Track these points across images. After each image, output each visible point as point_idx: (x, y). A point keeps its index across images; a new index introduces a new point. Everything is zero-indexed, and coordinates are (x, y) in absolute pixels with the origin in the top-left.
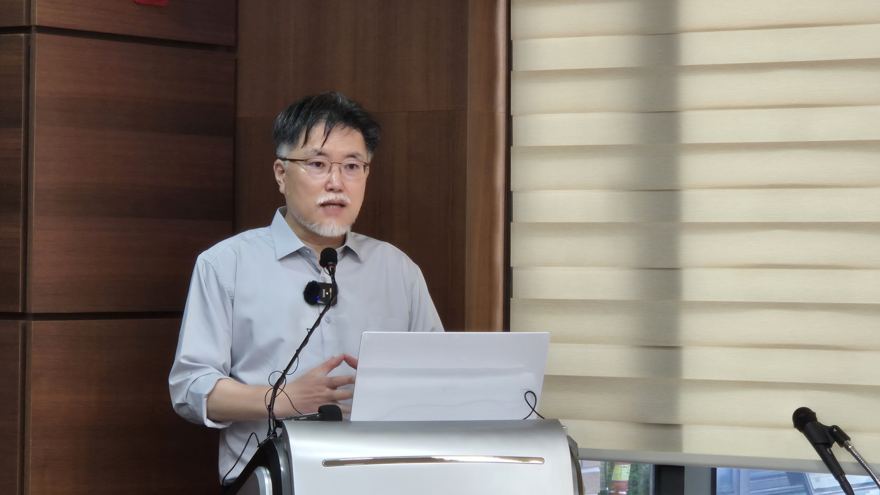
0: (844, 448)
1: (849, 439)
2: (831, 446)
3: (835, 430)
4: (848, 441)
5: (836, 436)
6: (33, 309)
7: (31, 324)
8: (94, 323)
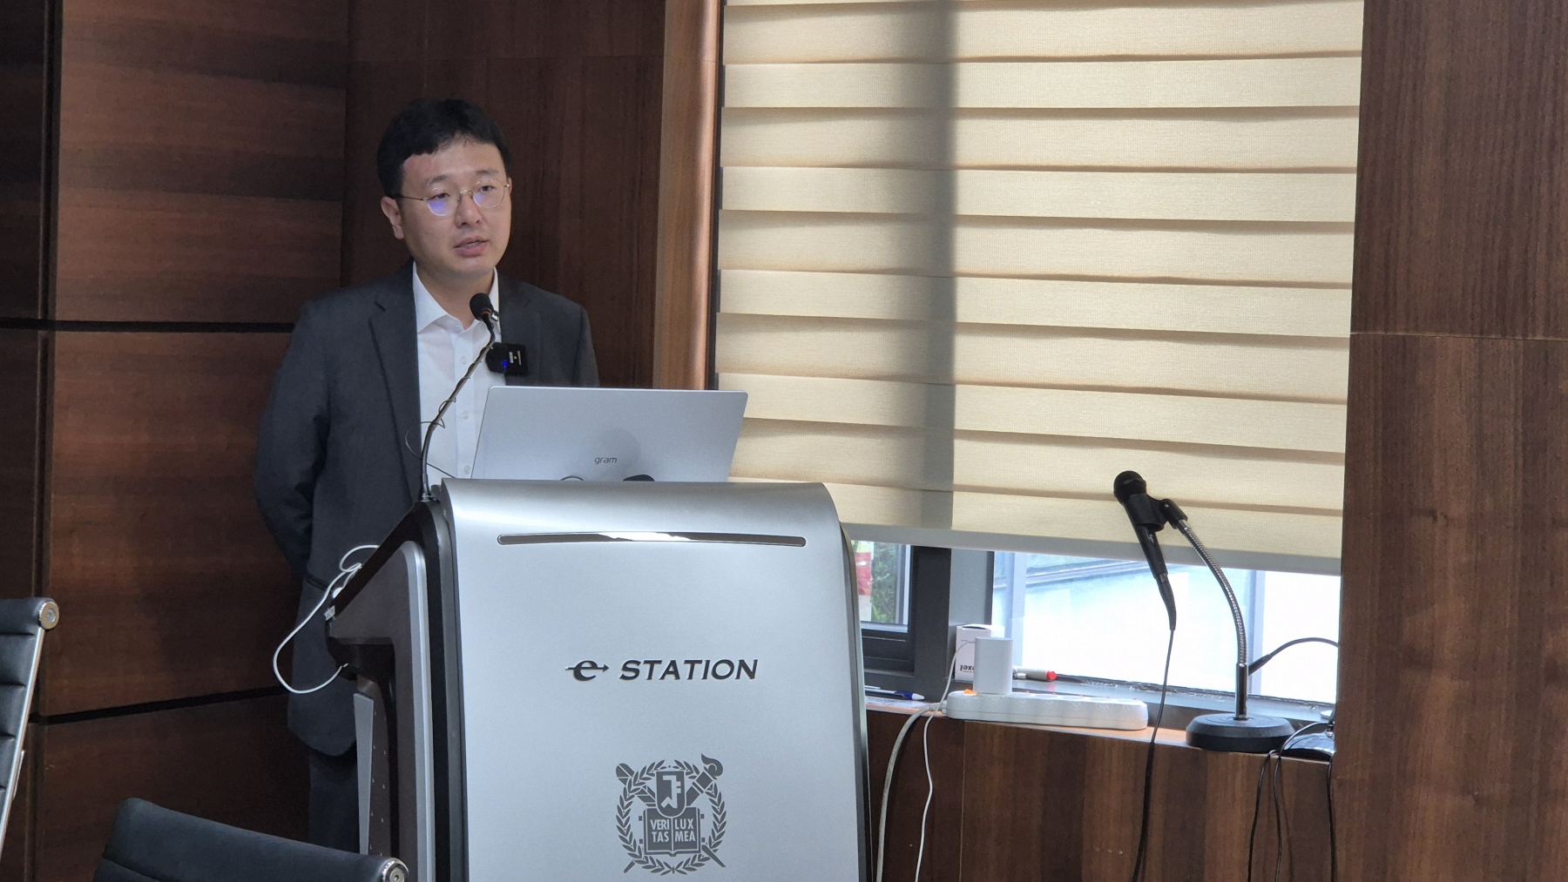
0: (1177, 531)
1: (1186, 518)
2: (1160, 528)
3: (1167, 506)
4: (1184, 521)
5: (1168, 513)
6: (60, 315)
7: (53, 336)
8: (147, 336)
